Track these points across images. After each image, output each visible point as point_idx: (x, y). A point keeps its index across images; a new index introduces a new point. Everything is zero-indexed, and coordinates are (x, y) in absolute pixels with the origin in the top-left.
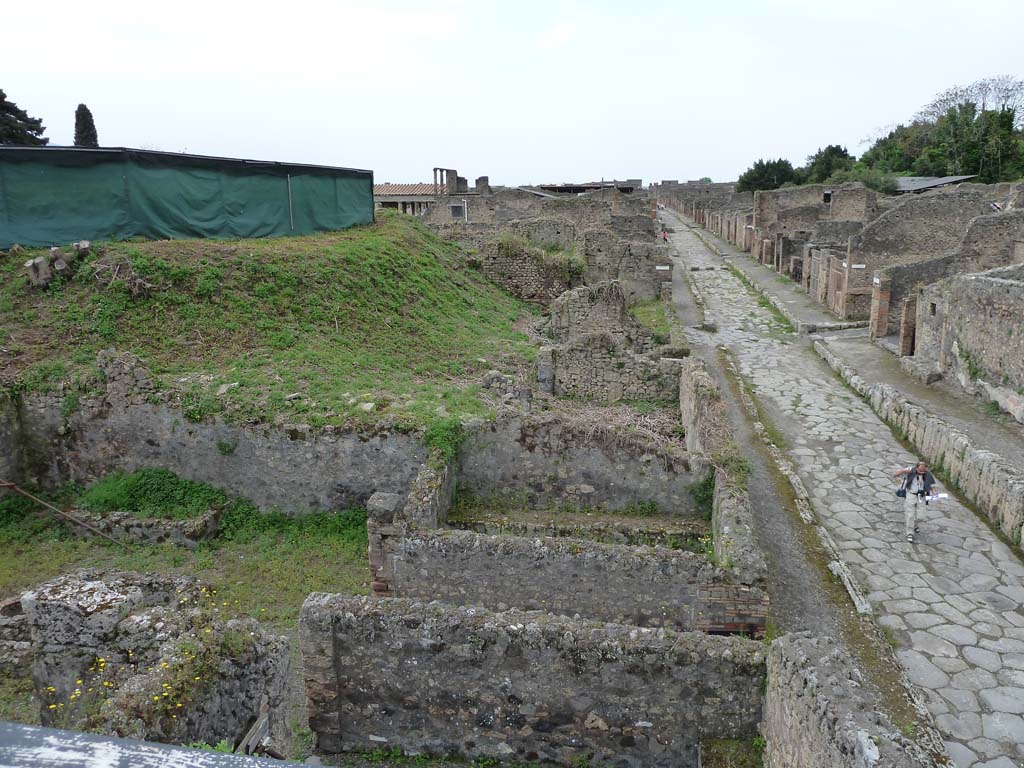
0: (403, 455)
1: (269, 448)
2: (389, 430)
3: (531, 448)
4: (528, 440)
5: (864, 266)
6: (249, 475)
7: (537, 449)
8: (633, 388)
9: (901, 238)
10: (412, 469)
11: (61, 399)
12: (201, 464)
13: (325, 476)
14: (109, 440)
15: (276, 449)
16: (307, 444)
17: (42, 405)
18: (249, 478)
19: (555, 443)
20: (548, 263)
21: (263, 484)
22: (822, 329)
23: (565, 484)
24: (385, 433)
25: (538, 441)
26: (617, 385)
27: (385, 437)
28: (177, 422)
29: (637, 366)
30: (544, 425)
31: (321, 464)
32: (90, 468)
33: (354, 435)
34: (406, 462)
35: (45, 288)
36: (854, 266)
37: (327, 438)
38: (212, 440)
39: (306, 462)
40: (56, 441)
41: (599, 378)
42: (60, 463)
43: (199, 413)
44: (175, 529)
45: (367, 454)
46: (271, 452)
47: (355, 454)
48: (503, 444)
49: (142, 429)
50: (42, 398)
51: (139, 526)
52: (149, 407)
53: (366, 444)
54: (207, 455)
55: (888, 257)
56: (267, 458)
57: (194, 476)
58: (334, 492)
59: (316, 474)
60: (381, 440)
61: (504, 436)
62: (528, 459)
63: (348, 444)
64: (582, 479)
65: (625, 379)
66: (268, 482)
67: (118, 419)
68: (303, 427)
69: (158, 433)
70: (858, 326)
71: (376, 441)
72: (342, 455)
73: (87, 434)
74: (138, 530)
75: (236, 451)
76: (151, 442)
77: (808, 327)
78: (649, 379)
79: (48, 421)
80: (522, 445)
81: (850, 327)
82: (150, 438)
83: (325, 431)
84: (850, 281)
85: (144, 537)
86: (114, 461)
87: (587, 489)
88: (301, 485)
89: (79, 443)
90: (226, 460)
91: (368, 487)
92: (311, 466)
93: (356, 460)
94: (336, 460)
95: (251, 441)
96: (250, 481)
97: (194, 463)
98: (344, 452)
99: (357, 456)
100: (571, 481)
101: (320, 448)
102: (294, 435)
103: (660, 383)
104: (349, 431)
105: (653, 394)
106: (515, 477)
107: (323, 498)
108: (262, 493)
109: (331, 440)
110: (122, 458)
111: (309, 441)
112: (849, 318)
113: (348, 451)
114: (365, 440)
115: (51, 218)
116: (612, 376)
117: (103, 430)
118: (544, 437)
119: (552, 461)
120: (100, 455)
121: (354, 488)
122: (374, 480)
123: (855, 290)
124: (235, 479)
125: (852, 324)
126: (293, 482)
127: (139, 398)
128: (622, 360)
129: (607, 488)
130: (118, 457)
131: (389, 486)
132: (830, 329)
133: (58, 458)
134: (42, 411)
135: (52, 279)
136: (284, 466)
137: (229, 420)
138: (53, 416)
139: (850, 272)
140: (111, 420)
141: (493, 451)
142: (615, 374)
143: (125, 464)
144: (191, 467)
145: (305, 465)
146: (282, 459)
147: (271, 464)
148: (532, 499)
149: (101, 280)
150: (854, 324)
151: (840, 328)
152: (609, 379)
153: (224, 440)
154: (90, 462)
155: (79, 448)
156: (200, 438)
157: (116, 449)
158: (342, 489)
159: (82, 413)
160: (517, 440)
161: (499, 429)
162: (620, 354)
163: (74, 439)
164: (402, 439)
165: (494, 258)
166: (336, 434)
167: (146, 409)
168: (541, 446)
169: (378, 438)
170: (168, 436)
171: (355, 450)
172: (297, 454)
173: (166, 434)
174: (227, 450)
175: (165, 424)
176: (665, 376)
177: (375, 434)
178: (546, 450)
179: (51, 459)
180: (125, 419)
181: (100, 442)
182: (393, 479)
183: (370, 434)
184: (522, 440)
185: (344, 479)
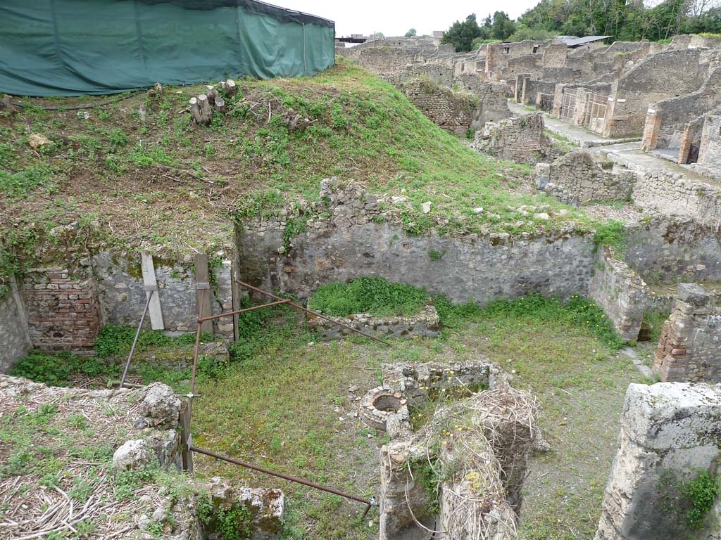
0: (574, 251)
1: (473, 253)
2: (570, 233)
3: (671, 242)
4: (670, 235)
5: (624, 100)
6: (451, 275)
7: (675, 242)
8: (600, 192)
9: (650, 81)
10: (580, 262)
11: (283, 223)
12: (409, 269)
13: (513, 272)
14: (327, 256)
15: (478, 253)
16: (505, 248)
17: (262, 229)
18: (450, 278)
19: (688, 236)
20: (456, 98)
21: (462, 281)
22: (597, 145)
23: (687, 265)
24: (568, 236)
25: (677, 235)
26: (590, 189)
27: (567, 238)
28: (395, 237)
29: (604, 176)
30: (684, 224)
31: (513, 262)
32: (305, 279)
33: (544, 239)
34: (576, 257)
35: (208, 123)
36: (619, 100)
37: (522, 242)
38: (424, 249)
39: (500, 262)
40: (272, 259)
41: (578, 186)
42: (273, 278)
43: (420, 229)
44: (419, 324)
45: (550, 253)
46: (473, 257)
47: (540, 253)
48: (652, 239)
49: (362, 244)
50: (264, 224)
51: (386, 324)
52: (372, 225)
53: (551, 245)
54: (416, 262)
55: (640, 94)
56: (469, 261)
57: (401, 279)
58: (516, 284)
59: (506, 271)
60: (563, 241)
61: (655, 233)
62: (667, 249)
63: (536, 246)
64: (699, 261)
65: (595, 186)
66: (465, 280)
67: (341, 237)
68: (504, 235)
69: (376, 247)
70: (621, 142)
71: (559, 242)
72: (530, 255)
73: (307, 252)
74: (385, 328)
75: (443, 258)
76: (367, 255)
77: (589, 143)
78: (612, 185)
79: (267, 242)
80: (666, 239)
81: (615, 143)
82: (368, 251)
83: (522, 237)
84: (615, 110)
85: (390, 332)
86: (328, 273)
87: (701, 267)
88: (492, 279)
89: (298, 259)
90: (433, 265)
91: (544, 277)
92: (503, 265)
93: (540, 258)
94: (525, 259)
95: (459, 248)
96: (449, 280)
97: (403, 269)
98: (532, 253)
99: (542, 255)
100: (692, 262)
101: (515, 251)
102: (496, 241)
103: (618, 188)
104: (540, 236)
105: (613, 195)
106: (655, 263)
107: (506, 288)
108: (458, 288)
109: (524, 244)
110: (336, 270)
111: (507, 246)
112: (612, 137)
113: (536, 251)
114: (550, 242)
115: (176, 58)
116: (587, 184)
117: (324, 247)
118: (681, 233)
119: (683, 249)
120: (317, 268)
121: (533, 279)
122: (550, 272)
123: (617, 117)
124: (438, 280)
125: (616, 141)
126: (486, 278)
127: (365, 218)
128: (596, 171)
129: (714, 266)
130: (333, 269)
131: (560, 276)
132: (603, 144)
133: (272, 273)
134: (262, 234)
135: (213, 115)
136: (482, 267)
137: (442, 233)
138: (273, 238)
139: (615, 104)
140: (333, 239)
141: (644, 244)
142: (590, 182)
143: (340, 274)
144: (400, 272)
145: (499, 265)
146: (481, 262)
147: (471, 265)
148: (662, 278)
149: (259, 116)
150: (618, 140)
151: (609, 144)
152: (584, 186)
153: (436, 250)
154: (306, 275)
155: (298, 264)
156: (414, 249)
157: (333, 262)
158: (523, 280)
159: (308, 234)
160: (663, 236)
161: (652, 229)
162: (593, 167)
163: (294, 256)
164: (578, 240)
165: (416, 94)
166: (530, 239)
167: (368, 227)
168: (678, 239)
169: (561, 240)
170: (385, 248)
171: (541, 250)
172: (494, 256)
173: (383, 247)
174: (434, 256)
175: (384, 240)
176: (622, 182)
177: (560, 237)
178: (681, 241)
179: (265, 274)
180: (346, 236)
181: (320, 257)
182: (564, 270)
183: (557, 237)
184: (666, 236)
185: (526, 273)
